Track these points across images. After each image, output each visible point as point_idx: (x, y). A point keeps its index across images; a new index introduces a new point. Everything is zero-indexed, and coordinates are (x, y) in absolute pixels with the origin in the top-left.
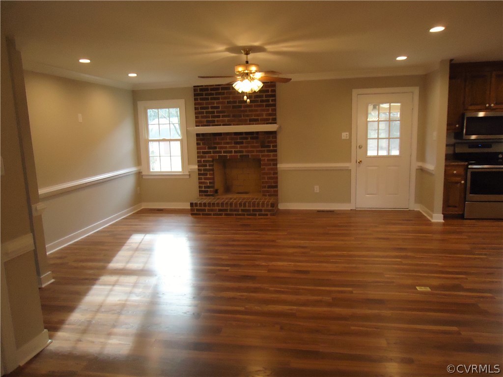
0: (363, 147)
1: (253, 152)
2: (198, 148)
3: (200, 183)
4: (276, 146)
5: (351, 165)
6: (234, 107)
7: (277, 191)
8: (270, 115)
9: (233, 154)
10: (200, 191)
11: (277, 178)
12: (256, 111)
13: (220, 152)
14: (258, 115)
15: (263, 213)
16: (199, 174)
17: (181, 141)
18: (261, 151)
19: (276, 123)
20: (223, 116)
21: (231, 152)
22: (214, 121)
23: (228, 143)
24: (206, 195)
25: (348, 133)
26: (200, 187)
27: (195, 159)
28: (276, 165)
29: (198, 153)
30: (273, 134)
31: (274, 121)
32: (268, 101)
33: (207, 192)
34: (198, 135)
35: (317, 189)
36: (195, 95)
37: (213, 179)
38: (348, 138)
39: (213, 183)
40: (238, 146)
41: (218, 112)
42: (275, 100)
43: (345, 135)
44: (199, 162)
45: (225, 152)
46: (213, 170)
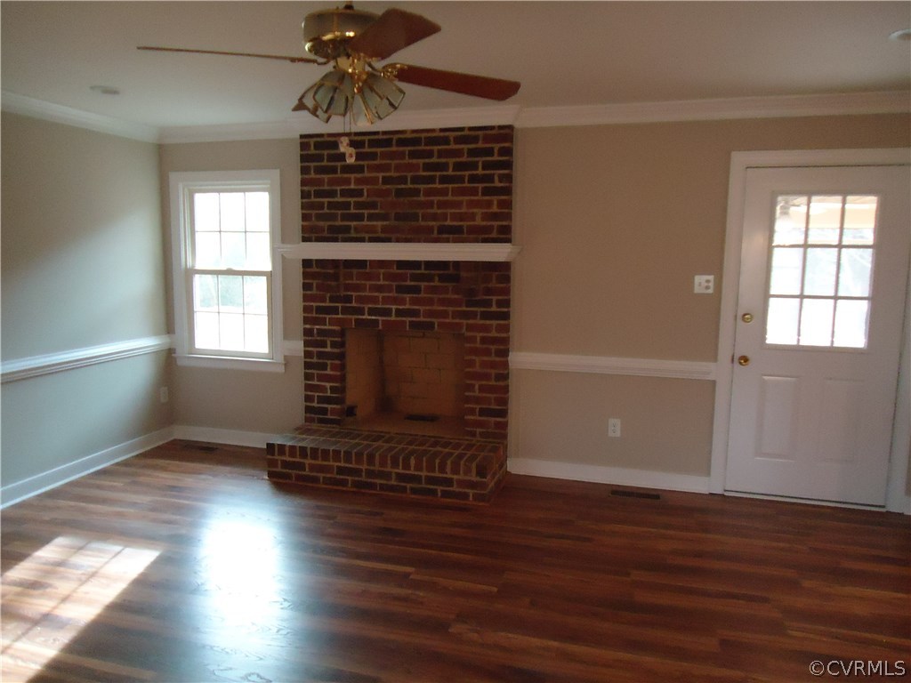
0: (756, 317)
1: (444, 314)
2: (306, 298)
3: (308, 387)
4: (507, 303)
5: (717, 370)
6: (399, 193)
7: (504, 426)
8: (495, 216)
9: (393, 318)
10: (308, 409)
11: (506, 389)
12: (458, 205)
13: (360, 311)
14: (461, 217)
15: (455, 488)
16: (307, 365)
17: (270, 276)
18: (466, 315)
19: (508, 241)
20: (371, 217)
21: (387, 312)
22: (347, 229)
23: (380, 289)
24: (321, 421)
25: (711, 278)
26: (308, 399)
27: (299, 326)
28: (505, 353)
29: (306, 309)
30: (501, 271)
31: (504, 235)
32: (490, 178)
33: (324, 411)
34: (307, 263)
35: (615, 427)
36: (303, 158)
37: (343, 379)
38: (710, 291)
39: (342, 390)
40: (407, 296)
41: (359, 205)
42: (509, 178)
43: (702, 282)
44: (307, 332)
45: (371, 312)
46: (342, 356)
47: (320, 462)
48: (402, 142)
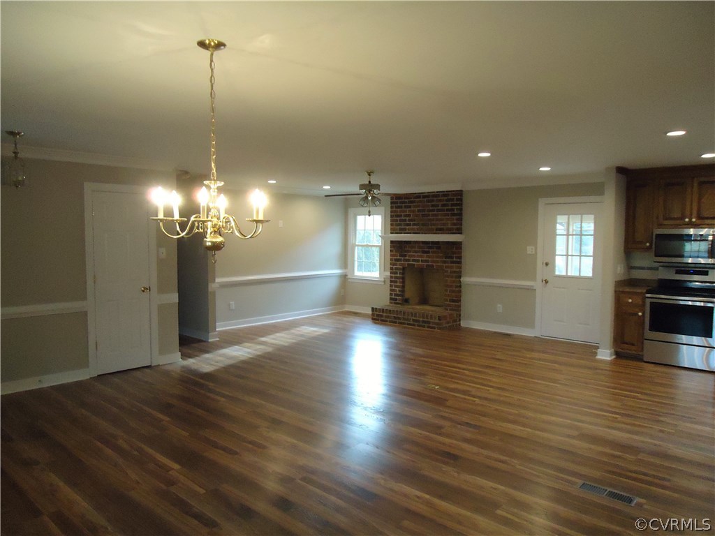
0: (549, 264)
1: (437, 262)
2: (391, 255)
3: (391, 290)
4: (460, 258)
5: (537, 284)
6: (423, 215)
7: (460, 306)
8: (454, 224)
9: (420, 263)
10: (391, 299)
11: (460, 291)
12: (442, 220)
13: (409, 260)
14: (444, 224)
15: (431, 325)
16: (391, 281)
17: (380, 247)
18: (445, 262)
19: (461, 233)
20: (414, 225)
21: (418, 261)
22: (405, 229)
23: (416, 252)
24: (395, 303)
25: (533, 248)
26: (391, 294)
27: (389, 266)
28: (460, 277)
29: (391, 260)
30: (458, 245)
31: (459, 231)
32: (453, 210)
33: (396, 300)
34: (392, 242)
35: (500, 308)
36: (392, 203)
37: (403, 287)
38: (533, 253)
39: (403, 291)
40: (425, 255)
41: (409, 220)
42: (461, 210)
43: (530, 250)
44: (391, 269)
45: (414, 261)
46: (403, 278)
47: (388, 315)
48: (424, 197)
